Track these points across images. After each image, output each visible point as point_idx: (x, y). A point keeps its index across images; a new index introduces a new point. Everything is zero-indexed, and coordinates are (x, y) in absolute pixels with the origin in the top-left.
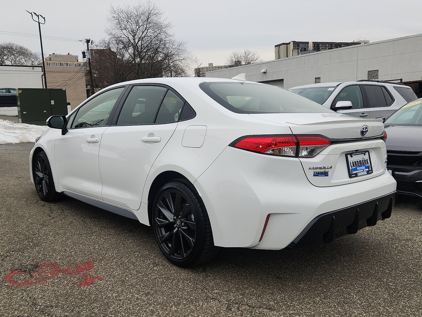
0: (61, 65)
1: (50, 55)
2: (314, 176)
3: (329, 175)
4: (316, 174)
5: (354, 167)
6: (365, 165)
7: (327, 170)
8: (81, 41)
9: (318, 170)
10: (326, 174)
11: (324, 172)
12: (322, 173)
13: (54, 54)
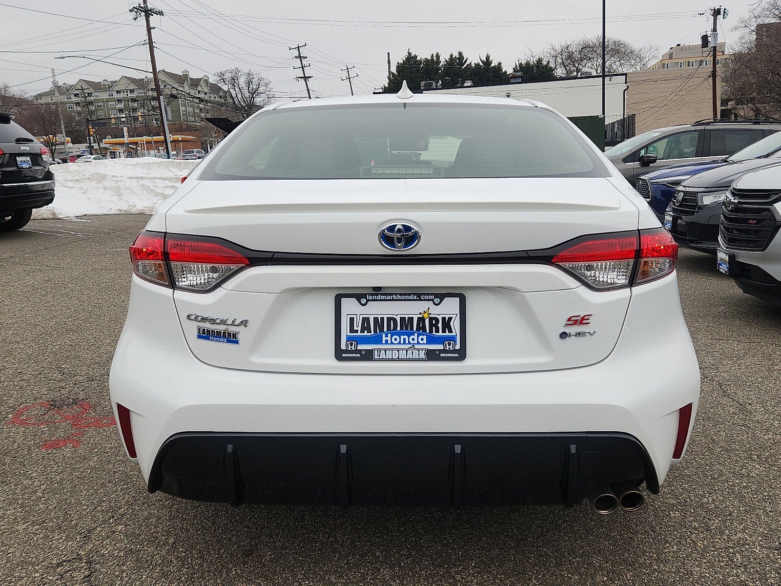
0: (688, 66)
1: (672, 48)
2: (199, 337)
3: (240, 342)
4: (204, 333)
5: (366, 333)
6: (431, 331)
7: (232, 329)
8: (703, 14)
9: (207, 326)
10: (232, 338)
11: (224, 333)
12: (219, 333)
13: (679, 45)
